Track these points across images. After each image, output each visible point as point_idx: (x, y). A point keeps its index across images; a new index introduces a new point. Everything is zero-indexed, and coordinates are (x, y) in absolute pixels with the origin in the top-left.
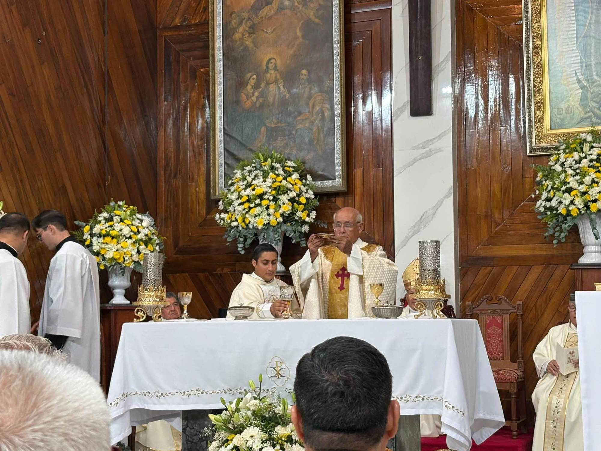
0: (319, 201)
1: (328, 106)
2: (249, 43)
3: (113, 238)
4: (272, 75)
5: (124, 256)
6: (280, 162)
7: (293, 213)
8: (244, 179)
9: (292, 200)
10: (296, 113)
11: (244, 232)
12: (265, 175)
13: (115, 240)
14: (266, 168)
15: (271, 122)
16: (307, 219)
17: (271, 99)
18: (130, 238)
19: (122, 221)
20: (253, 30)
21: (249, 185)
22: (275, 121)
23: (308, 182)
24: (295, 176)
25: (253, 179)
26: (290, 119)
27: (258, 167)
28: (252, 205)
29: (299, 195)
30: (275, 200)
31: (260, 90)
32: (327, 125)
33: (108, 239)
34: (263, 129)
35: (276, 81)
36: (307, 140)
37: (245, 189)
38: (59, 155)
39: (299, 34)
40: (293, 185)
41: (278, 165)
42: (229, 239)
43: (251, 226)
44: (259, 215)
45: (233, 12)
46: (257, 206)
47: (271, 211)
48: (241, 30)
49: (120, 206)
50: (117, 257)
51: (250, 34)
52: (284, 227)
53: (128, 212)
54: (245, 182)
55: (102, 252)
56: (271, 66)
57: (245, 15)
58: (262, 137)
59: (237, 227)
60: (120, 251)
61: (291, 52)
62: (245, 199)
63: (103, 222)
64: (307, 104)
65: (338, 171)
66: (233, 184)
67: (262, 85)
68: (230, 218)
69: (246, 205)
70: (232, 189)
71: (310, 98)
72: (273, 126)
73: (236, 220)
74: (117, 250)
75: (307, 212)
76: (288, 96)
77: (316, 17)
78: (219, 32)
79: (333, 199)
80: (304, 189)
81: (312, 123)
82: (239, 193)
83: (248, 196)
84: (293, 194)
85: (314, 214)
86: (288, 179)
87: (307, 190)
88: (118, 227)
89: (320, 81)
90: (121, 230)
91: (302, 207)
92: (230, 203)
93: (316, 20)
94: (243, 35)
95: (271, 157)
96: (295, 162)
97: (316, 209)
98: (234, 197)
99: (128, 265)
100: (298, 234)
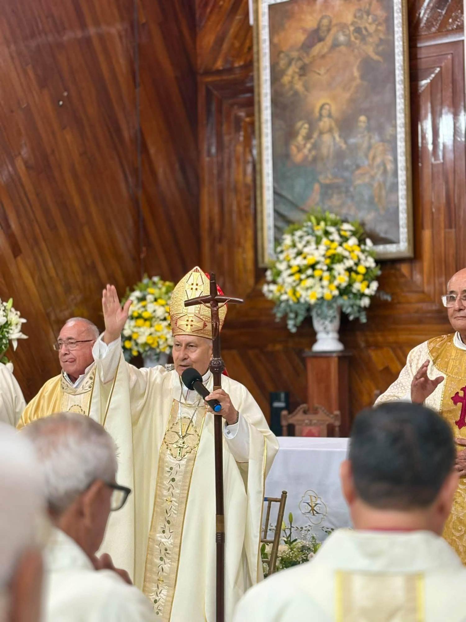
0: (381, 269)
1: (390, 157)
2: (299, 86)
3: (146, 320)
4: (325, 123)
5: (158, 340)
6: (335, 224)
7: (350, 285)
8: (294, 246)
9: (349, 270)
10: (354, 167)
11: (295, 307)
12: (318, 242)
13: (148, 323)
14: (319, 233)
15: (326, 178)
16: (367, 291)
17: (324, 151)
18: (165, 319)
19: (156, 300)
20: (304, 71)
21: (299, 253)
22: (330, 176)
23: (367, 248)
24: (353, 241)
25: (305, 246)
26: (347, 174)
27: (310, 231)
28: (303, 276)
29: (357, 264)
30: (330, 269)
31: (312, 141)
32: (390, 179)
33: (140, 322)
34: (317, 186)
35: (330, 130)
36: (366, 197)
37: (295, 258)
38: (86, 230)
39: (356, 74)
40: (350, 252)
41: (332, 229)
42: (279, 315)
43: (302, 300)
44: (311, 287)
45: (281, 52)
46: (308, 277)
47: (325, 282)
48: (290, 71)
49: (154, 283)
50: (150, 342)
51: (301, 75)
52: (340, 301)
53: (164, 290)
54: (295, 250)
55: (134, 337)
56: (325, 112)
57: (295, 54)
58: (315, 195)
59: (287, 301)
60: (154, 336)
61: (347, 95)
62: (295, 269)
63: (135, 302)
64: (367, 156)
65: (404, 233)
66: (282, 252)
67: (315, 135)
68: (279, 291)
69: (297, 277)
70: (281, 257)
71: (370, 147)
72: (328, 182)
73: (286, 293)
74: (151, 334)
75: (366, 283)
76: (344, 146)
77: (377, 53)
78: (265, 75)
79: (398, 266)
80: (362, 257)
81: (373, 177)
82: (289, 261)
83: (298, 266)
84: (350, 263)
85: (374, 285)
86: (345, 245)
87: (366, 257)
88: (151, 307)
89: (380, 129)
90: (154, 311)
91: (360, 277)
92: (279, 273)
93: (376, 57)
94: (293, 78)
95: (325, 220)
96: (352, 225)
97: (377, 278)
98: (282, 267)
99: (163, 350)
100: (356, 309)
